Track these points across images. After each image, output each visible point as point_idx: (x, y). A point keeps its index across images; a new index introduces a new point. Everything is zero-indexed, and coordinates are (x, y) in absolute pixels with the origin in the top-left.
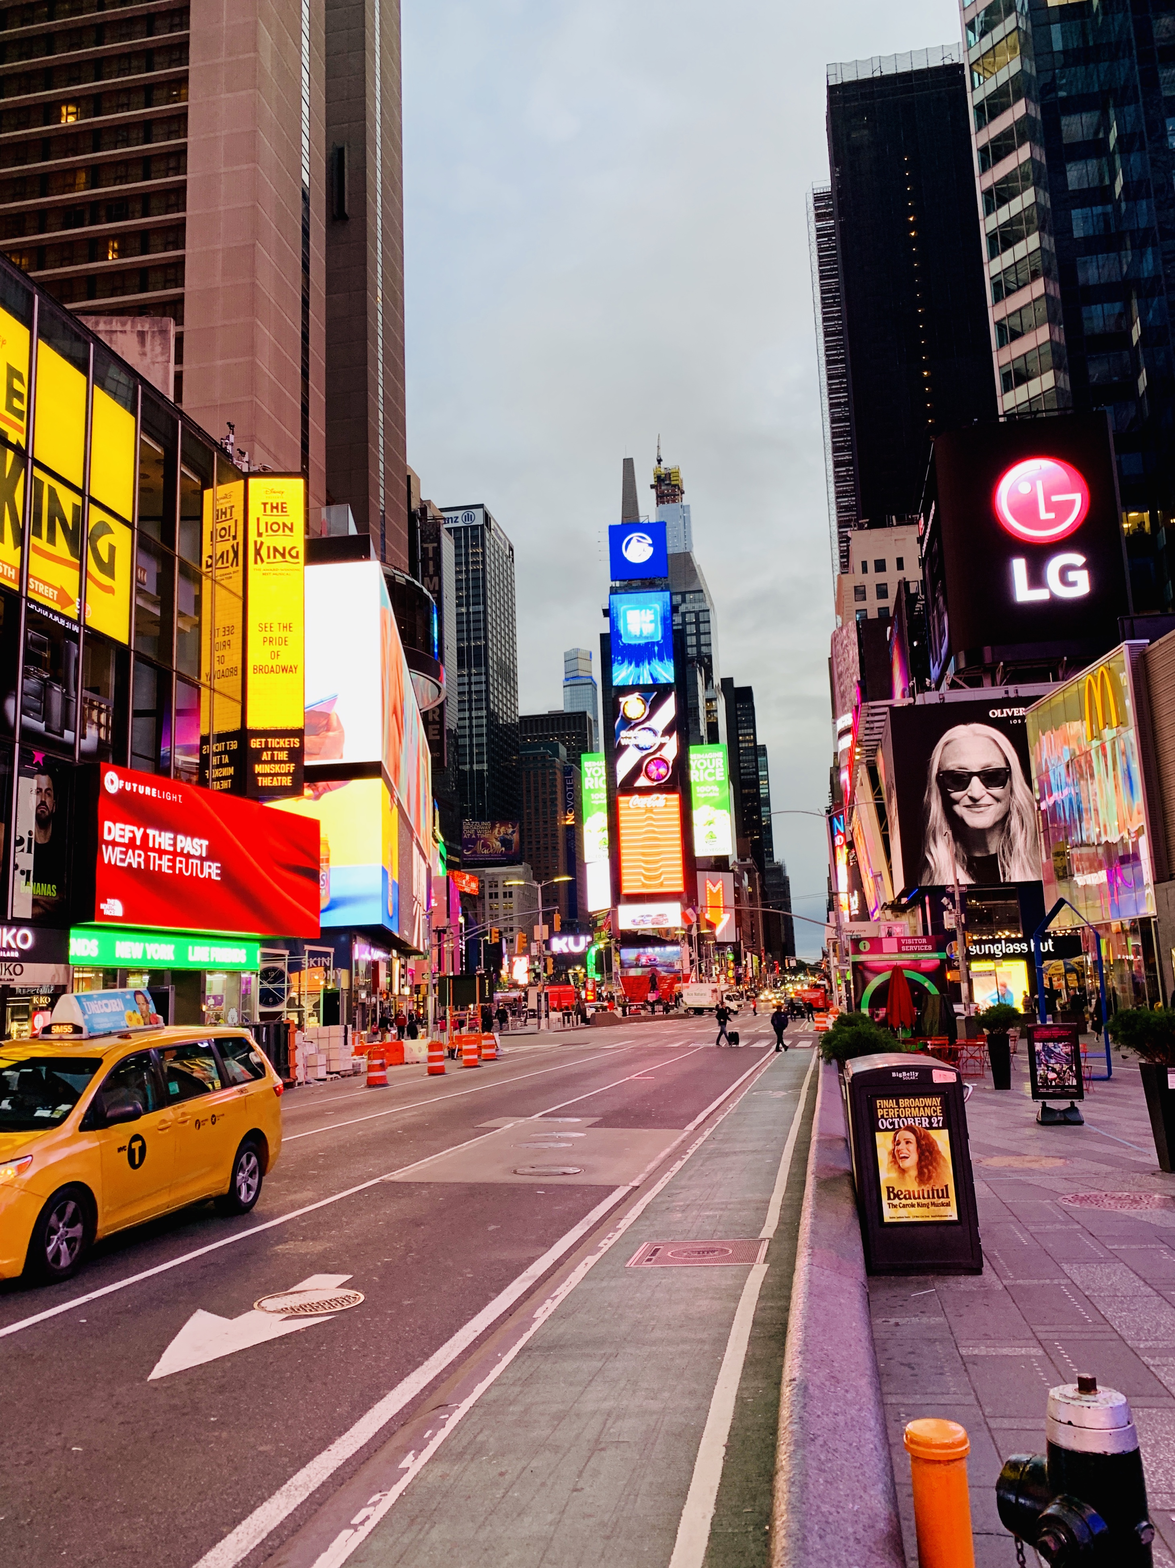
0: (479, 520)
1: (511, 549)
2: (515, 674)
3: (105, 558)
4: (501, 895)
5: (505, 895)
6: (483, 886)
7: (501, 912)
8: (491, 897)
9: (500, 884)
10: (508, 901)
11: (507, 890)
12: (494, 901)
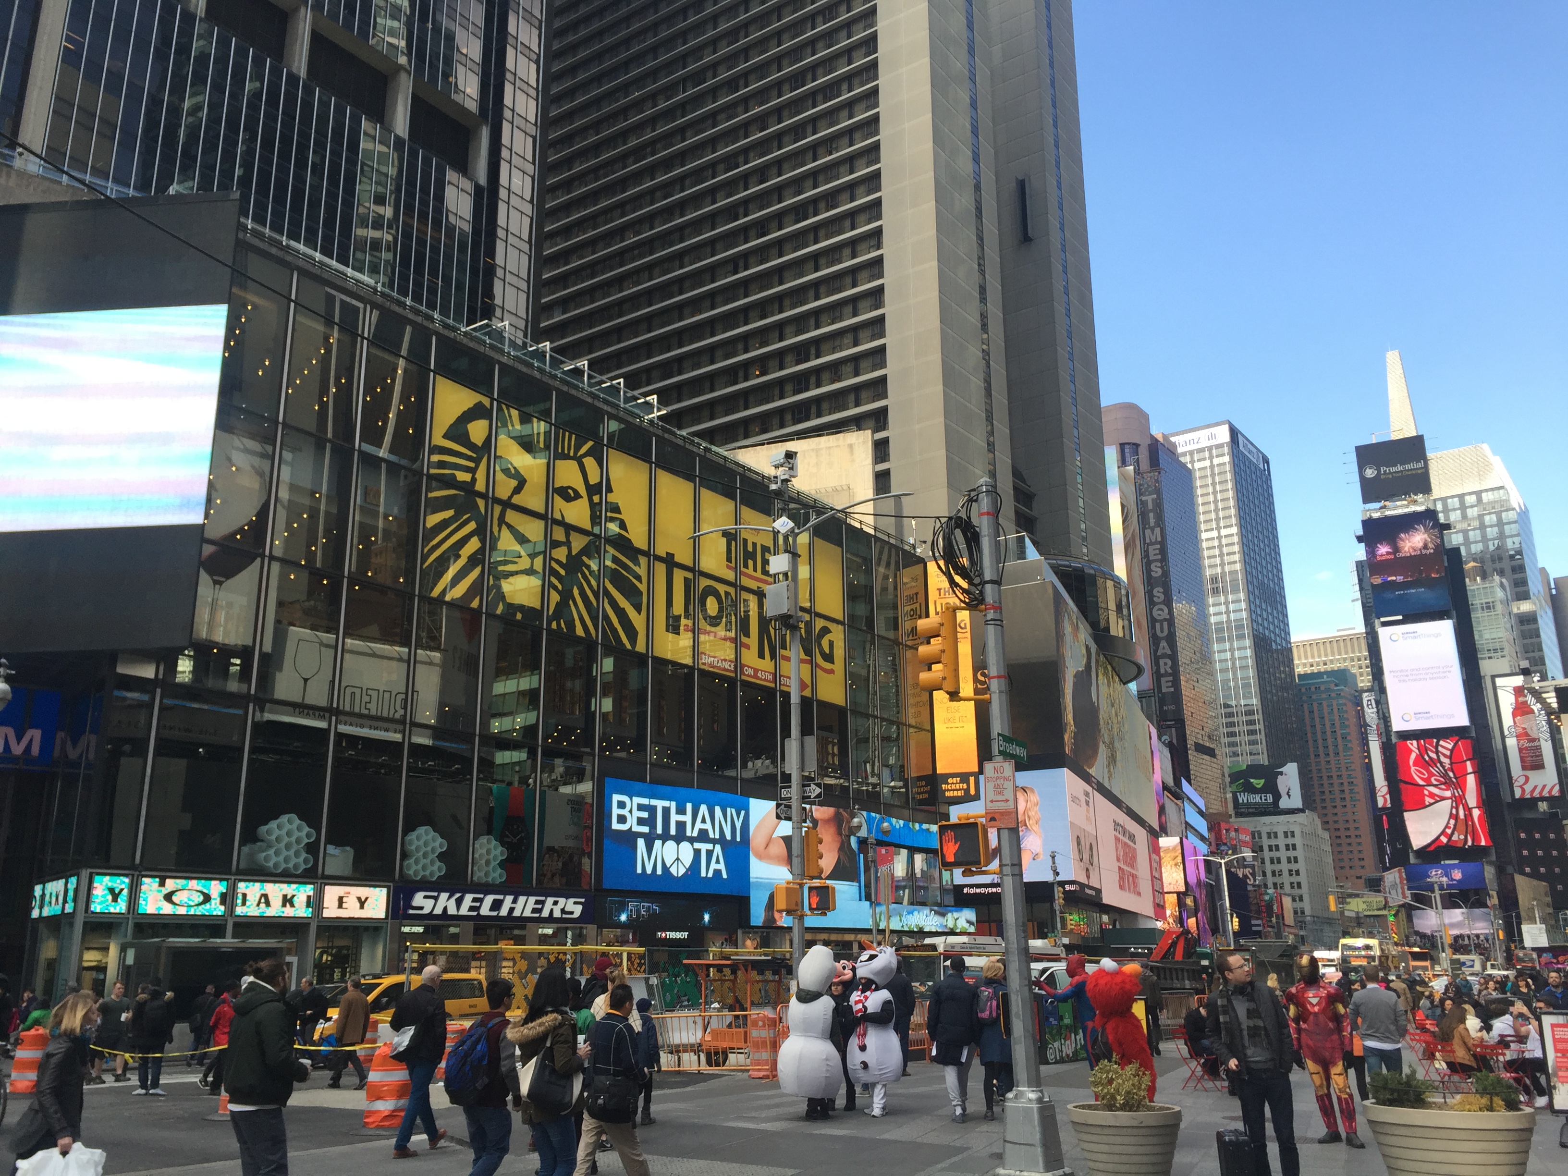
1: (1266, 461)
2: (1283, 598)
3: (827, 650)
4: (1282, 848)
5: (1287, 846)
6: (1260, 837)
7: (1284, 866)
8: (1271, 850)
9: (1281, 835)
10: (1291, 853)
11: (1290, 841)
12: (1275, 854)
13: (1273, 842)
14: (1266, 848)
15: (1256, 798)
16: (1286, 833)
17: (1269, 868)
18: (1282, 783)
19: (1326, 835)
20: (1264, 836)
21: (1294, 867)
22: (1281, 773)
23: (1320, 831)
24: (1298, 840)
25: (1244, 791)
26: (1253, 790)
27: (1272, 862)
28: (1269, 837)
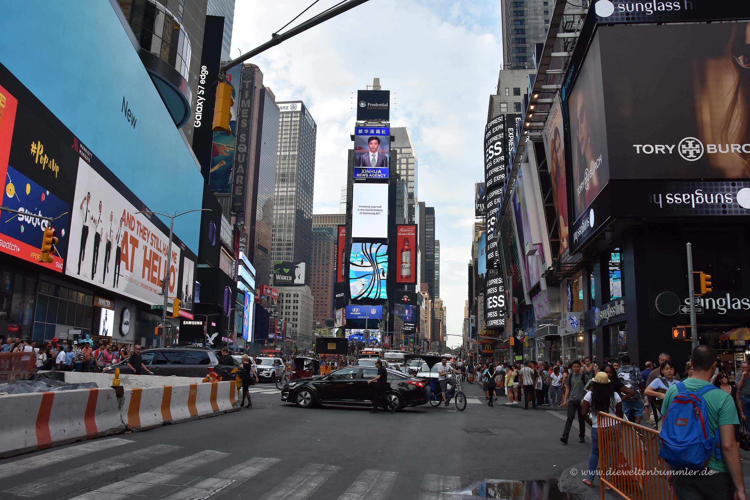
0: (299, 108)
4: (292, 302)
5: (294, 301)
6: (283, 296)
7: (291, 310)
8: (287, 302)
9: (292, 296)
10: (295, 305)
14: (285, 301)
15: (284, 278)
16: (294, 295)
17: (284, 310)
18: (297, 272)
19: (312, 298)
22: (297, 267)
23: (310, 296)
24: (299, 299)
25: (279, 274)
26: (284, 274)
27: (286, 308)
28: (287, 296)
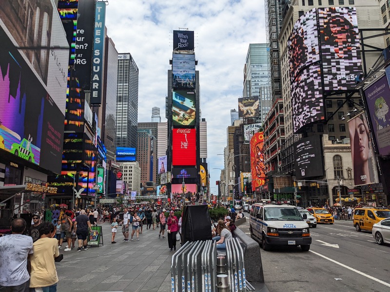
0: (128, 58)
2: (137, 107)
4: (128, 171)
5: (130, 171)
6: (122, 168)
7: (128, 176)
8: (125, 171)
9: (128, 167)
10: (130, 173)
11: (131, 169)
12: (126, 173)
13: (126, 169)
14: (123, 171)
16: (130, 167)
17: (123, 177)
20: (124, 168)
21: (130, 176)
23: (139, 168)
24: (133, 169)
27: (125, 175)
